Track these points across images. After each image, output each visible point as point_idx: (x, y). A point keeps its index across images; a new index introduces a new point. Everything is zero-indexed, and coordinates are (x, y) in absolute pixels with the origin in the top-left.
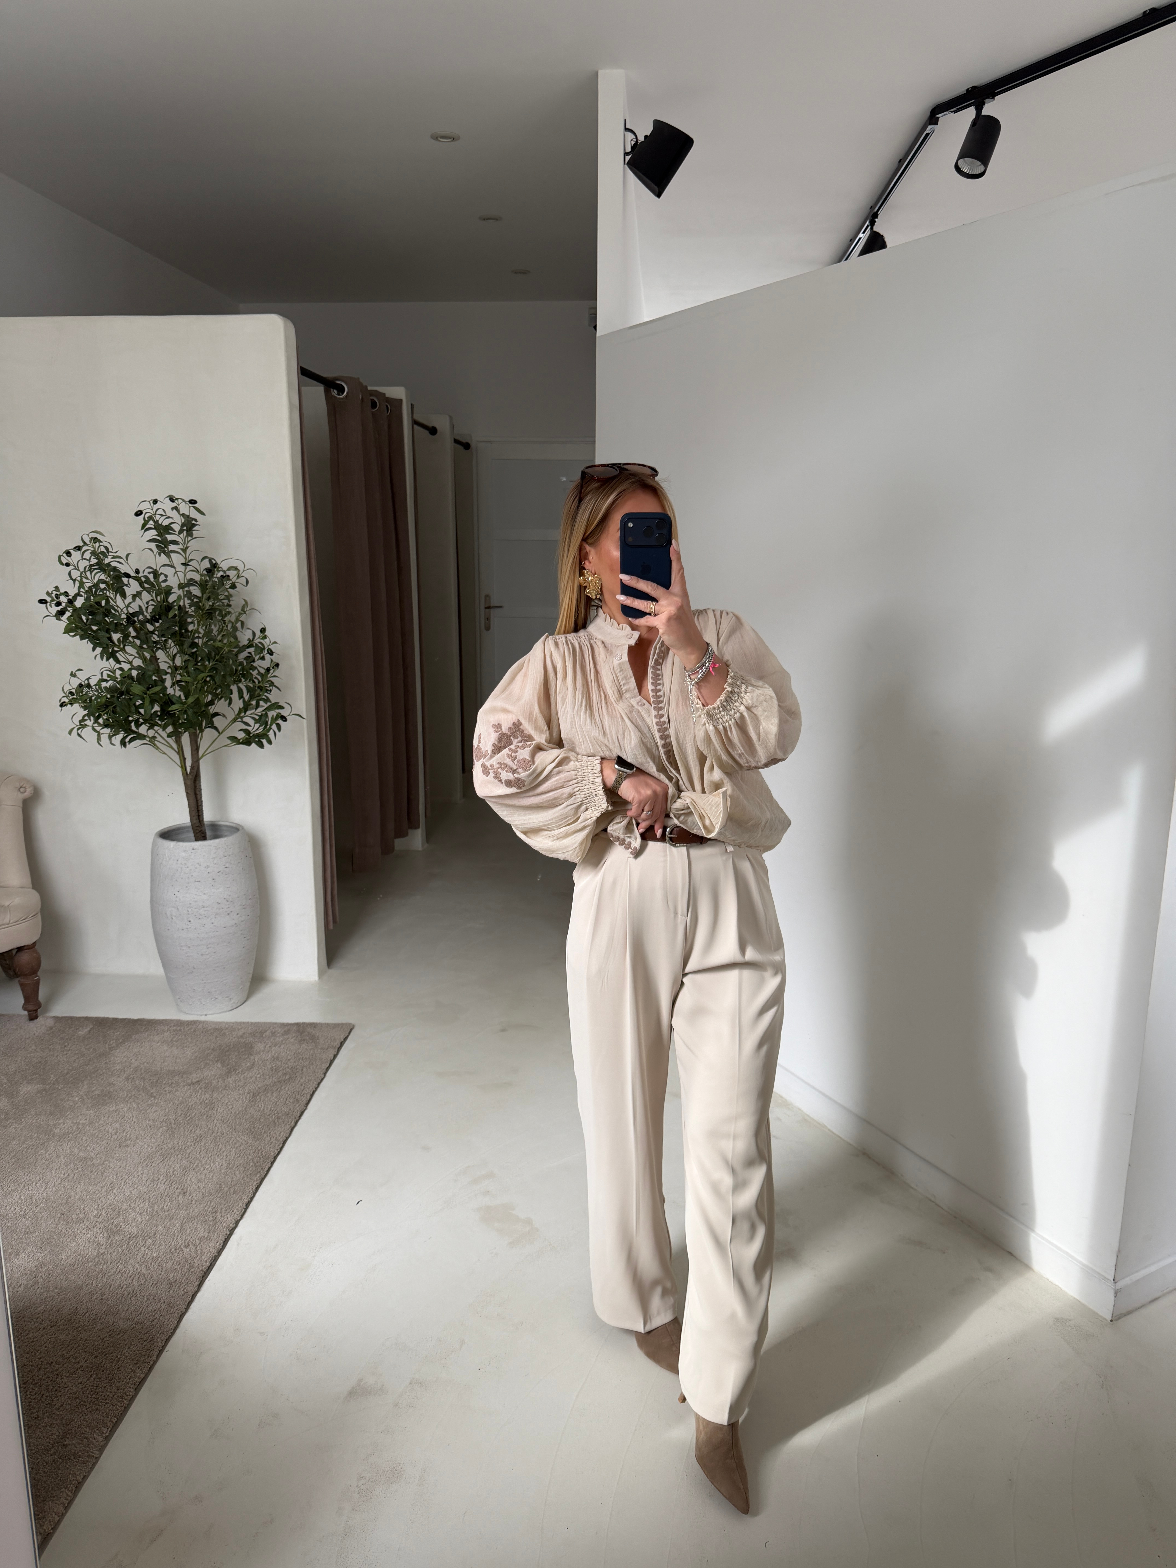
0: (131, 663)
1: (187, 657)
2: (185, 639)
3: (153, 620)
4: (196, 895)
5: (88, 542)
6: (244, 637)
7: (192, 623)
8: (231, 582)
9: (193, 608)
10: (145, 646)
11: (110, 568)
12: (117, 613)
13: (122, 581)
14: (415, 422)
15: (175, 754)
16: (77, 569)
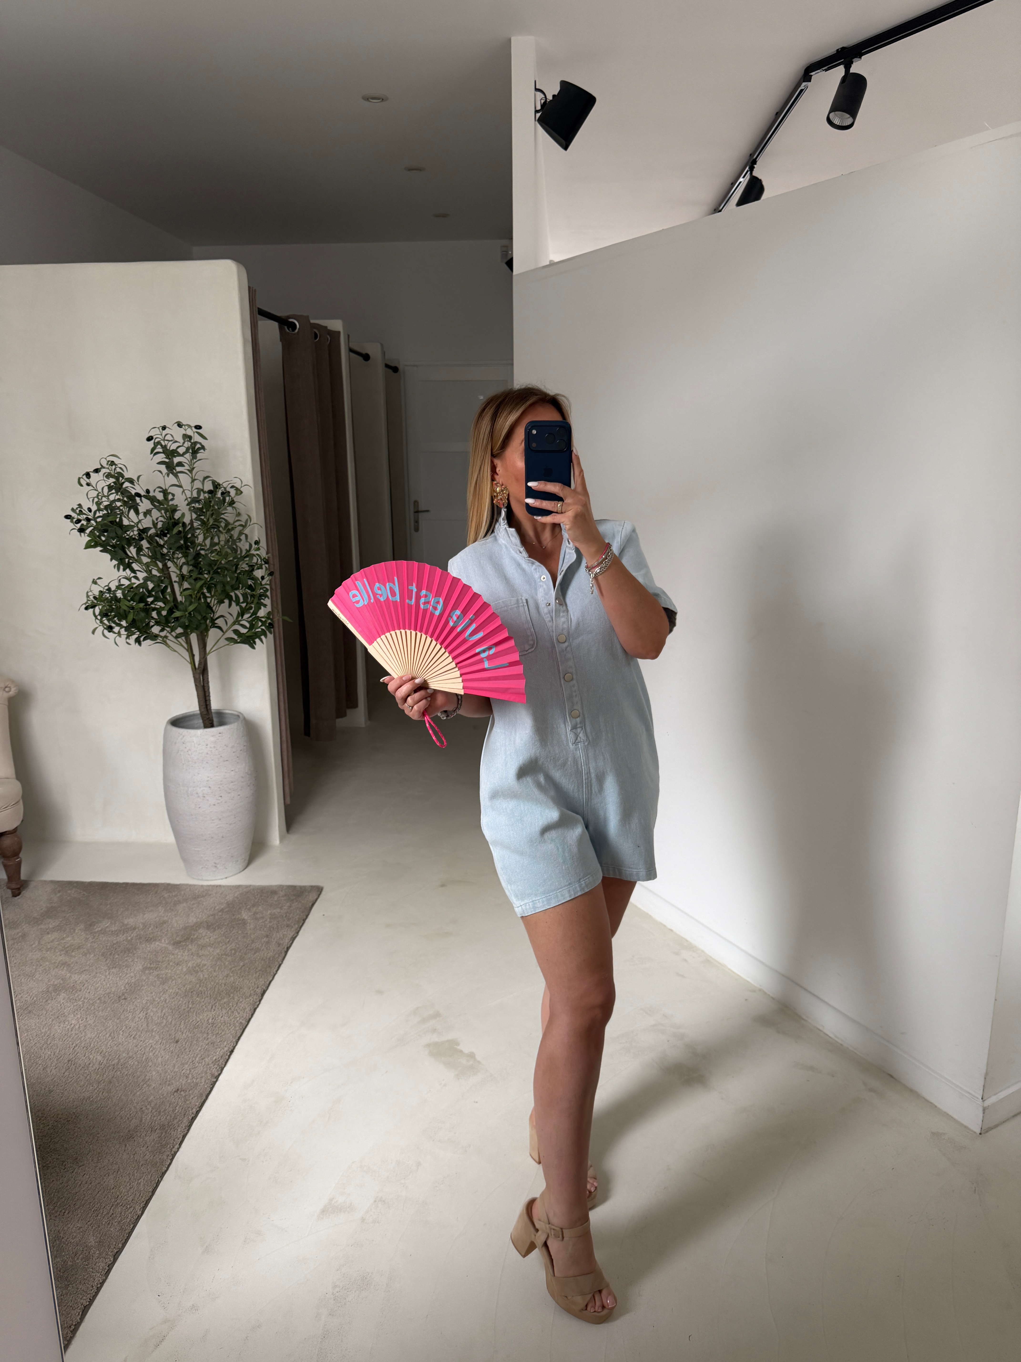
1: (192, 567)
2: (189, 551)
3: (162, 534)
5: (104, 463)
8: (230, 498)
13: (135, 500)
14: (351, 350)
15: (185, 651)
16: (95, 490)
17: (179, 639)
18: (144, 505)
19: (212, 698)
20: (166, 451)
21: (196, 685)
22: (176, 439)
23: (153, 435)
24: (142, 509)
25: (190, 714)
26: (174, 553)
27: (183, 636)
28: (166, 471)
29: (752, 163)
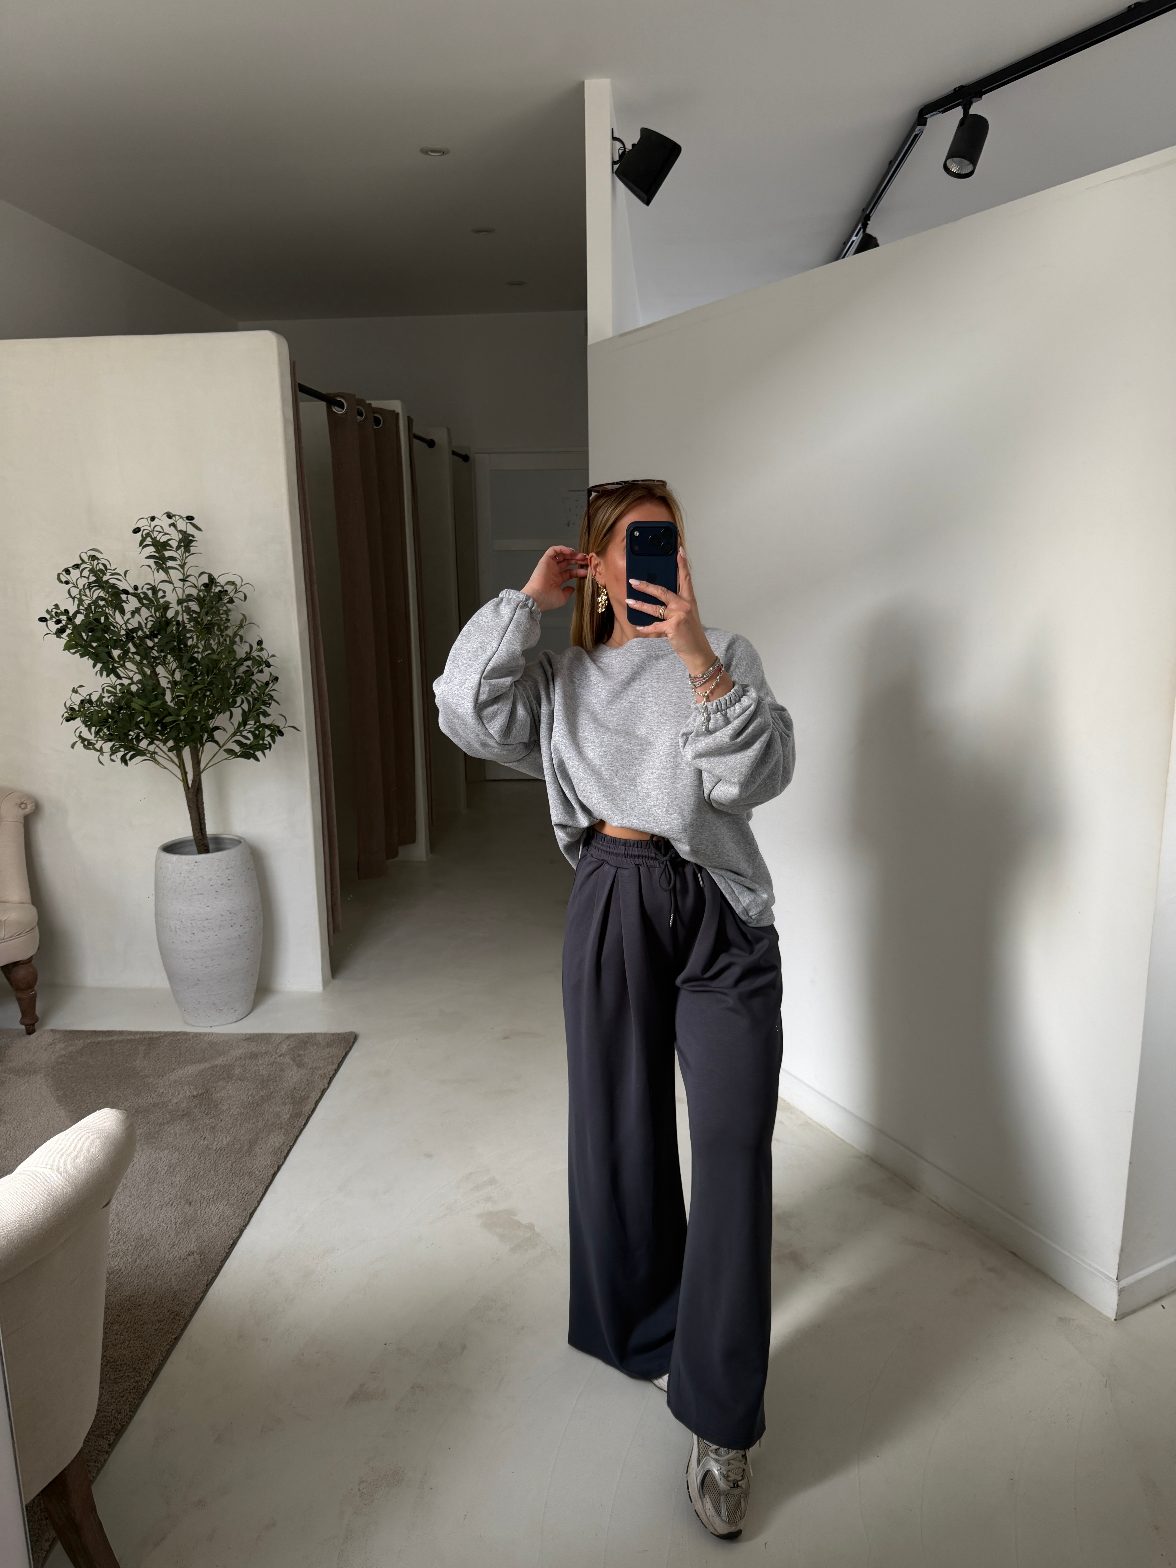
0: (131, 679)
1: (186, 672)
2: (182, 654)
3: (152, 636)
4: (199, 907)
5: (86, 558)
6: (241, 651)
7: (191, 637)
8: (228, 597)
9: (192, 624)
10: (145, 662)
11: (108, 585)
12: (116, 630)
13: (121, 598)
14: (412, 435)
15: (177, 768)
16: (75, 587)
17: (170, 754)
18: (132, 604)
19: (206, 822)
20: (156, 543)
21: (189, 806)
22: (165, 531)
23: (140, 527)
24: (128, 608)
25: (186, 839)
26: (165, 657)
27: (173, 751)
28: (155, 567)
29: (865, 219)
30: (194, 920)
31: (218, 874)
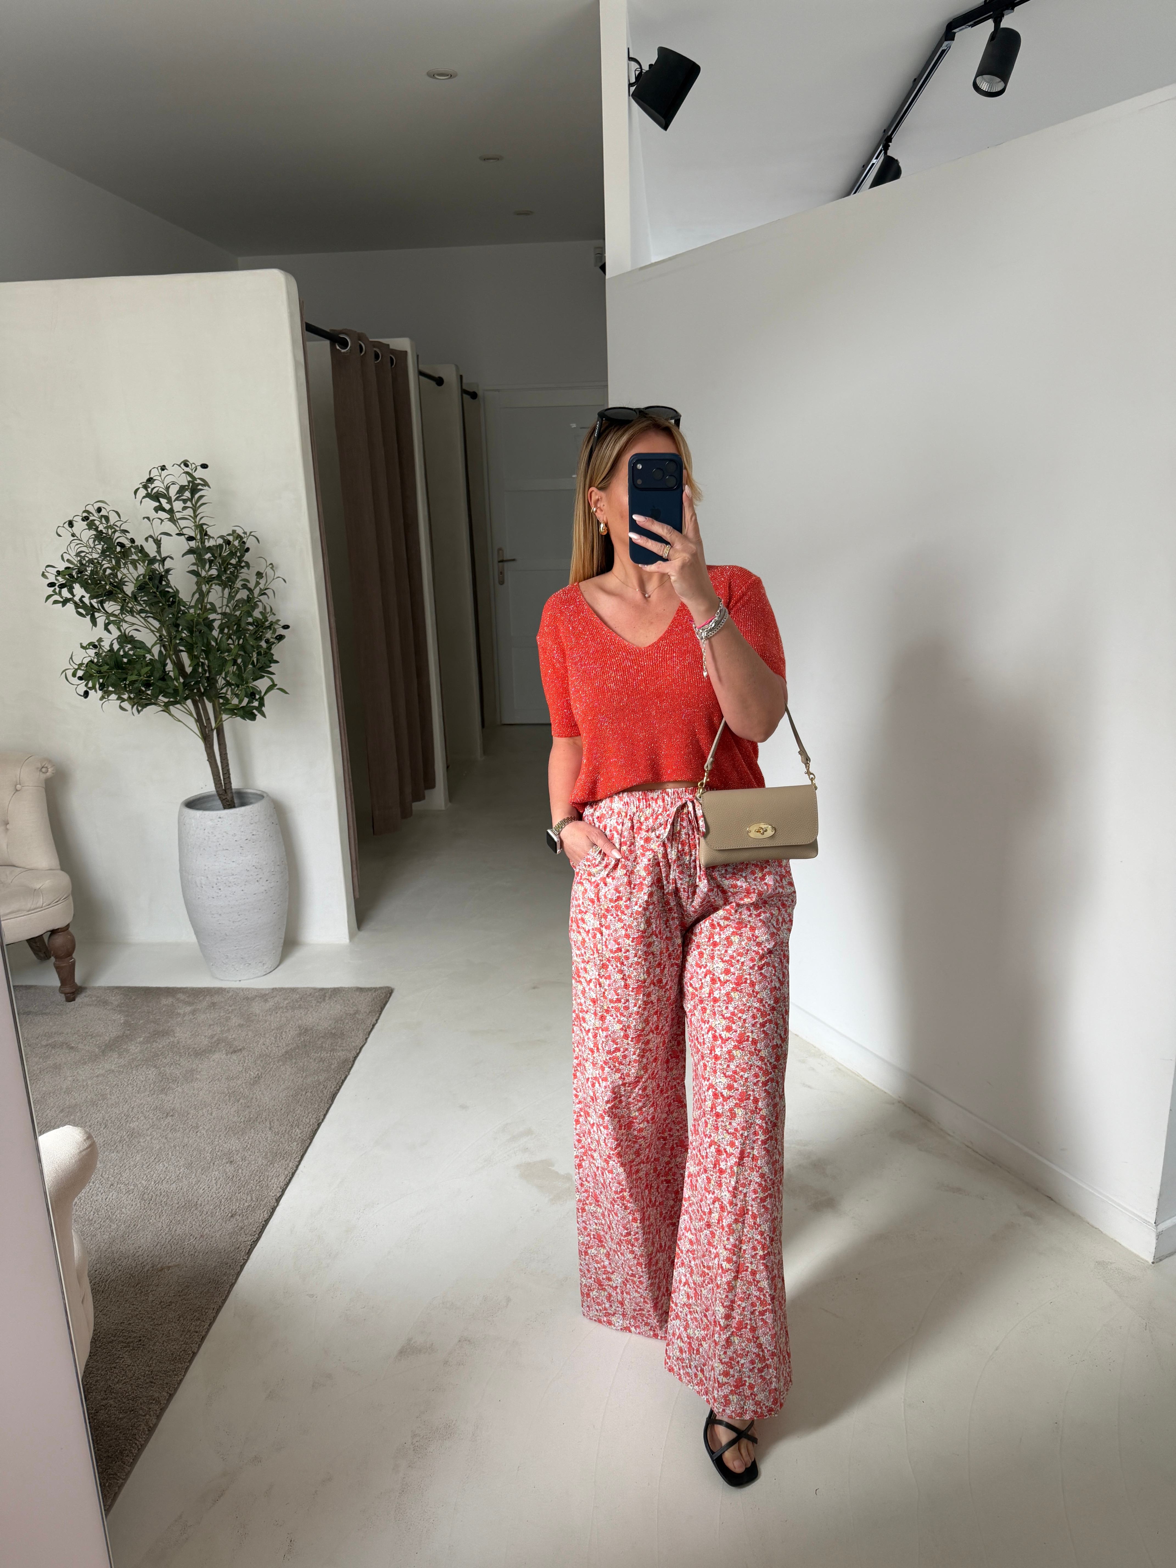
4: (225, 863)
14: (421, 373)
21: (209, 761)
23: (153, 477)
25: (208, 794)
29: (886, 141)
30: (220, 876)
31: (242, 830)
